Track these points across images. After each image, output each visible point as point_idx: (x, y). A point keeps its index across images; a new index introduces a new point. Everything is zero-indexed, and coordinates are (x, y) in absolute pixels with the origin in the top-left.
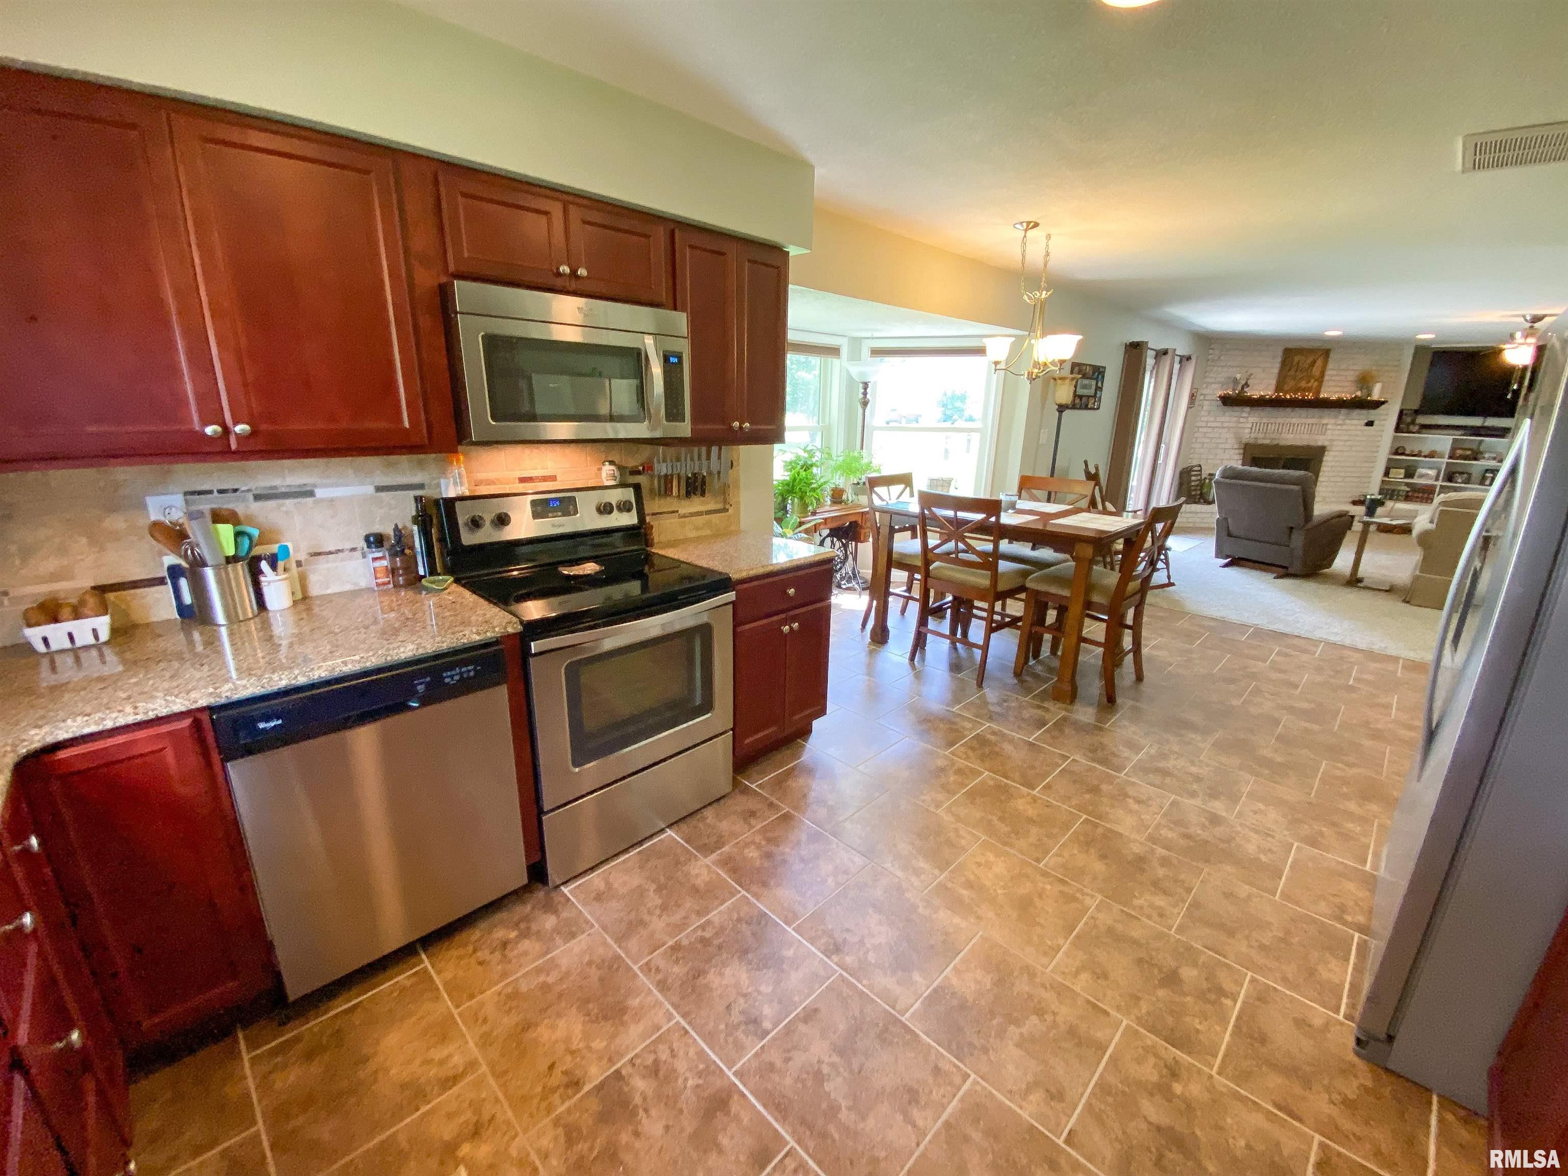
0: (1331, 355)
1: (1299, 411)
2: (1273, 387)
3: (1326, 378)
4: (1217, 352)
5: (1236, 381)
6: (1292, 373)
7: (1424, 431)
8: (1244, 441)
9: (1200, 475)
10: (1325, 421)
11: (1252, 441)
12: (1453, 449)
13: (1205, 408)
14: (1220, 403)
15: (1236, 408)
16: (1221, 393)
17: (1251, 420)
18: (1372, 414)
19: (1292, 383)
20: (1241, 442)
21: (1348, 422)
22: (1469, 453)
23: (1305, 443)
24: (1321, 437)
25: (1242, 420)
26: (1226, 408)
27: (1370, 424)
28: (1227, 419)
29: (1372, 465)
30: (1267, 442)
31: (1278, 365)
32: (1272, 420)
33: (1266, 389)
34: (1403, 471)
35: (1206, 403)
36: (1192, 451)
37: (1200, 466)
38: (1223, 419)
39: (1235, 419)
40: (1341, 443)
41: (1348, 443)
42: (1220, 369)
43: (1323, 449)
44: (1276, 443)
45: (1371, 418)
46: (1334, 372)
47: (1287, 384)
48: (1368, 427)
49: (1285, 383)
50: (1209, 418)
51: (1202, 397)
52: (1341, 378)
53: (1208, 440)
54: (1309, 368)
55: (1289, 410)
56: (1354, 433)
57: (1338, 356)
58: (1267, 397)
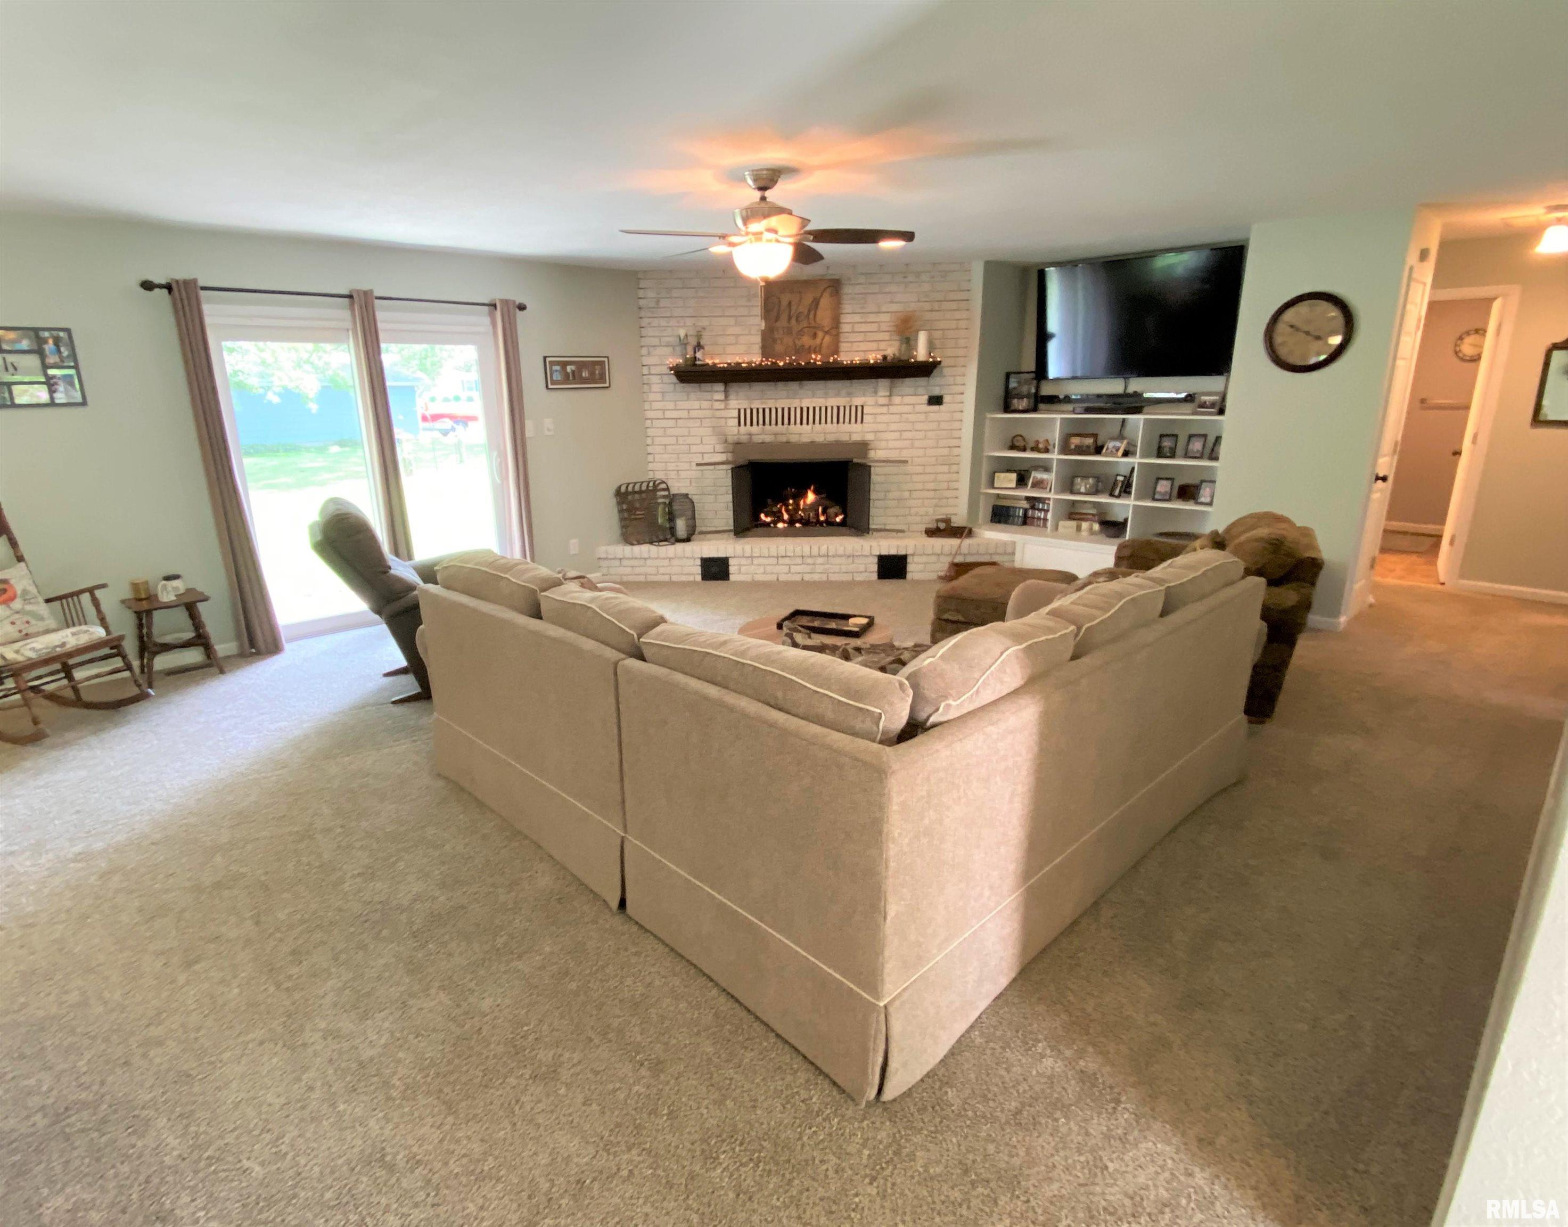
0: (847, 290)
1: (810, 385)
2: (757, 349)
3: (845, 328)
4: (650, 294)
5: (681, 342)
6: (783, 322)
7: (1042, 406)
8: (730, 439)
9: (669, 496)
10: (858, 401)
12: (1064, 436)
13: (655, 388)
14: (674, 379)
15: (707, 386)
16: (672, 361)
17: (735, 403)
18: (934, 385)
19: (788, 340)
20: (726, 441)
21: (897, 400)
22: (1088, 441)
23: (831, 438)
24: (858, 428)
25: (717, 405)
26: (686, 387)
27: (936, 400)
28: (696, 404)
29: (954, 468)
30: (768, 439)
31: (757, 311)
32: (772, 403)
33: (748, 353)
34: (1014, 476)
35: (655, 379)
36: (650, 458)
37: (665, 482)
38: (686, 405)
39: (705, 404)
40: (894, 435)
41: (907, 435)
42: (663, 322)
43: (864, 446)
44: (784, 440)
45: (936, 392)
46: (857, 318)
47: (779, 342)
48: (935, 408)
49: (774, 341)
50: (662, 403)
51: (645, 370)
52: (874, 327)
53: (673, 440)
54: (809, 311)
55: (794, 385)
56: (912, 417)
57: (858, 289)
58: (744, 365)
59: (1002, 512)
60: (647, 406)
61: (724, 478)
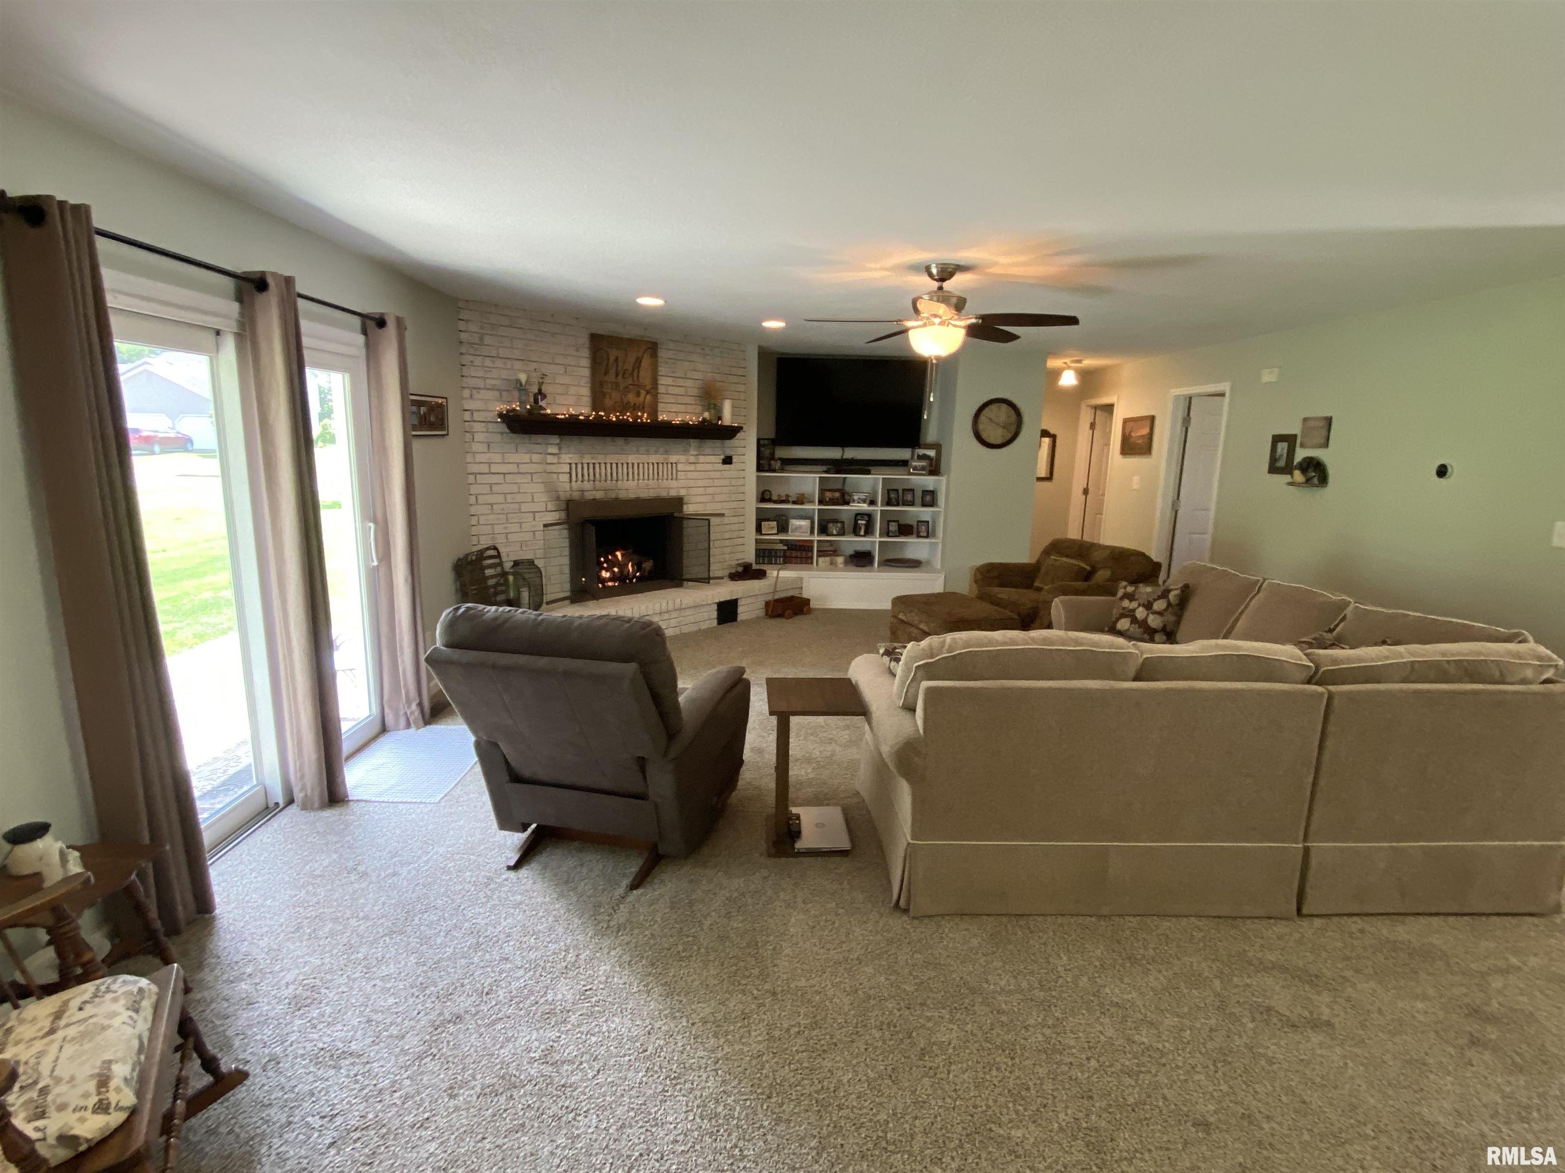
0: (662, 354)
1: (635, 442)
2: (586, 400)
3: (661, 389)
4: (473, 328)
5: (520, 387)
6: (611, 377)
7: (787, 467)
8: (563, 496)
9: (500, 564)
10: (673, 458)
11: (576, 495)
12: (822, 491)
13: (479, 437)
14: (504, 428)
15: (539, 438)
16: (503, 407)
17: (567, 458)
18: (729, 446)
19: (616, 396)
20: (558, 498)
21: (702, 459)
22: (837, 495)
23: (652, 494)
24: (674, 484)
25: (550, 459)
26: (517, 438)
27: (728, 460)
28: (526, 458)
29: (741, 519)
30: (599, 495)
31: (586, 363)
32: (601, 458)
33: (576, 402)
34: (775, 523)
35: (478, 427)
36: (474, 521)
37: (495, 548)
38: (514, 458)
39: (536, 458)
40: (701, 490)
41: (710, 490)
42: (488, 362)
43: (679, 502)
44: (614, 496)
45: (729, 452)
46: (669, 381)
47: (608, 397)
48: (727, 466)
49: (604, 395)
50: (488, 455)
51: (467, 416)
52: (681, 391)
53: (500, 499)
54: (633, 370)
55: (620, 441)
56: (713, 475)
57: (670, 354)
58: (581, 418)
59: (765, 554)
60: (469, 458)
61: (560, 539)
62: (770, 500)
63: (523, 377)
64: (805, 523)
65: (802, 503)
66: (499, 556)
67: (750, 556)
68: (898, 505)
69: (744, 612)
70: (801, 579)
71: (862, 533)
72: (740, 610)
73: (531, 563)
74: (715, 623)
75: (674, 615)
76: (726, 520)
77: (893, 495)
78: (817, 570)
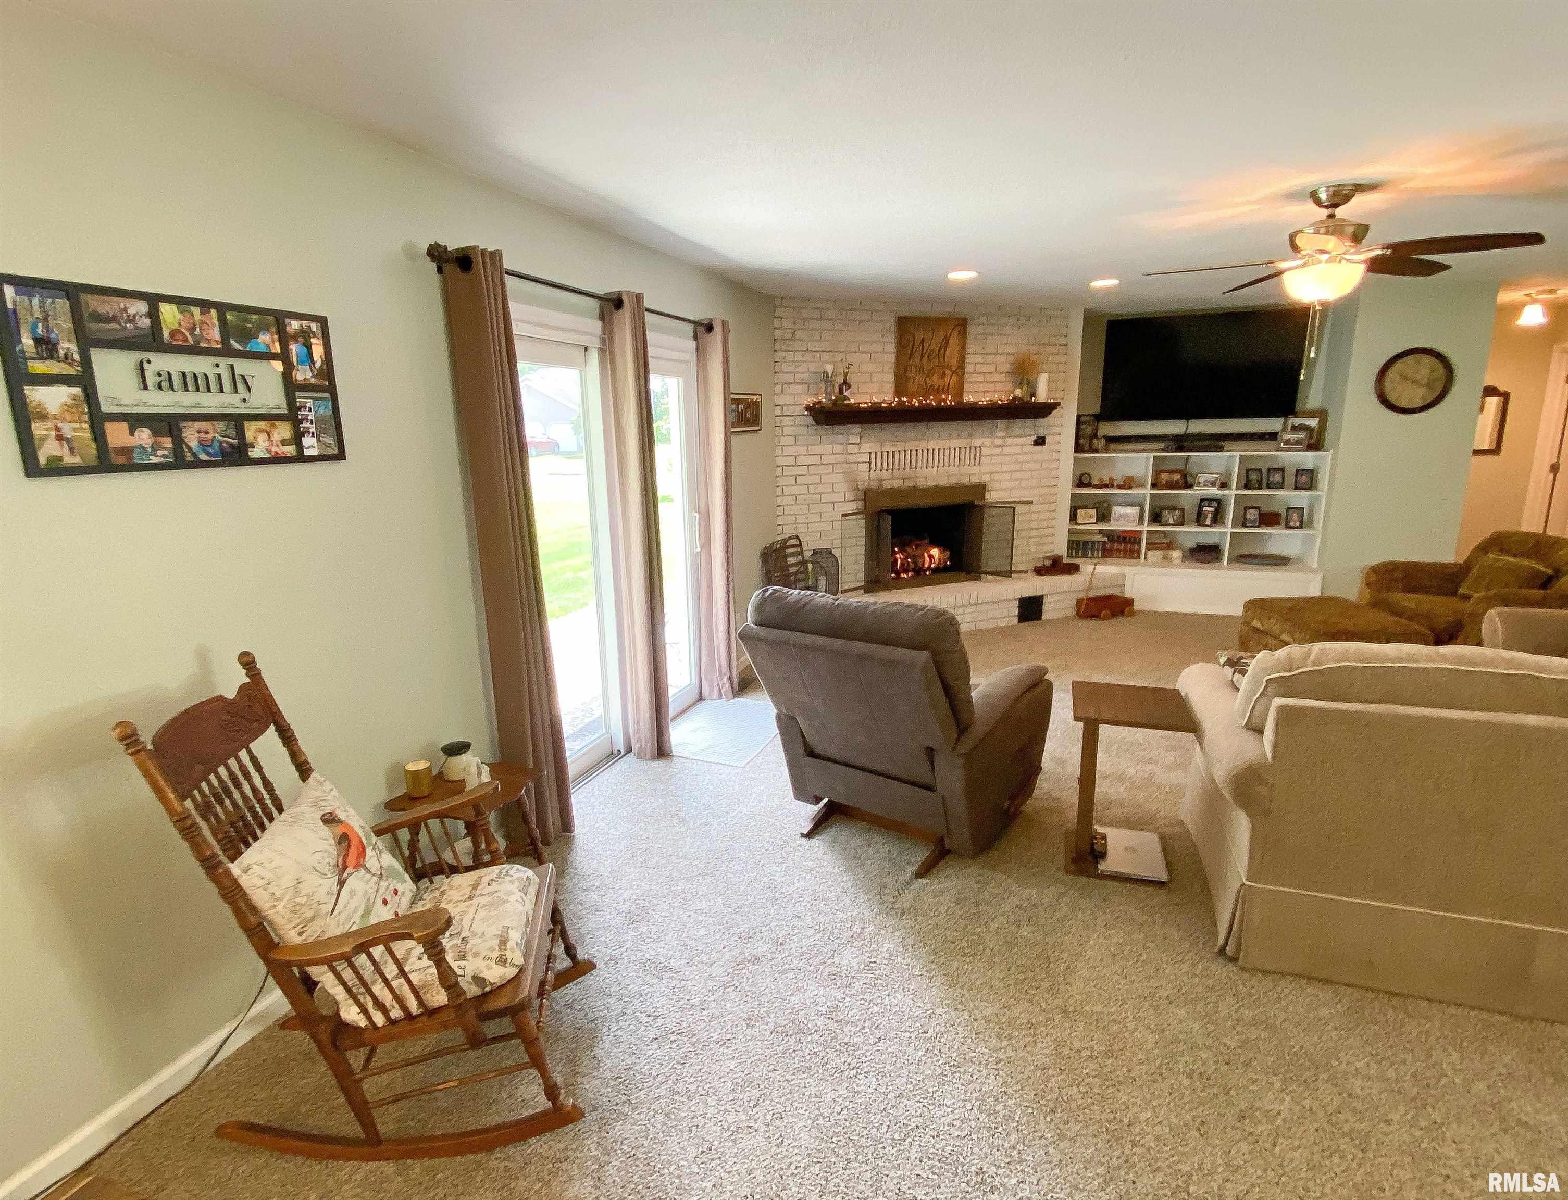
0: (972, 330)
1: (938, 426)
2: (890, 388)
3: (969, 368)
4: (786, 324)
5: (827, 379)
6: (915, 360)
7: (1112, 446)
8: (862, 486)
9: (801, 553)
10: (977, 442)
11: (874, 485)
12: (1157, 473)
13: (787, 431)
14: (810, 420)
15: (841, 428)
16: (809, 400)
17: (866, 447)
18: (1042, 426)
19: (919, 379)
20: (857, 489)
21: (1009, 441)
22: (1177, 477)
23: (953, 481)
24: (976, 469)
25: (851, 449)
26: (822, 429)
27: (1040, 441)
28: (829, 449)
29: (1053, 507)
30: (897, 484)
31: (892, 348)
32: (900, 446)
33: (880, 392)
34: (1093, 512)
35: (787, 421)
36: (780, 511)
37: (797, 537)
38: (820, 449)
39: (838, 448)
40: (1007, 476)
41: (1017, 475)
42: (798, 357)
43: (981, 489)
44: (911, 485)
45: (1041, 433)
46: (979, 359)
47: (911, 381)
48: (1039, 448)
49: (907, 379)
50: (794, 448)
51: (778, 411)
52: (991, 368)
53: (803, 489)
54: (939, 351)
55: (921, 426)
56: (1020, 458)
57: (980, 329)
58: (884, 405)
59: (1079, 546)
60: (778, 451)
61: (858, 528)
62: (1089, 485)
63: (829, 368)
64: (1133, 511)
65: (1130, 488)
66: (800, 545)
67: (1060, 547)
68: (1260, 488)
69: (1050, 610)
70: (1124, 576)
71: (1208, 522)
72: (1045, 608)
73: (829, 552)
74: (1016, 620)
75: (969, 610)
76: (1033, 508)
77: (1254, 477)
78: (1144, 565)
